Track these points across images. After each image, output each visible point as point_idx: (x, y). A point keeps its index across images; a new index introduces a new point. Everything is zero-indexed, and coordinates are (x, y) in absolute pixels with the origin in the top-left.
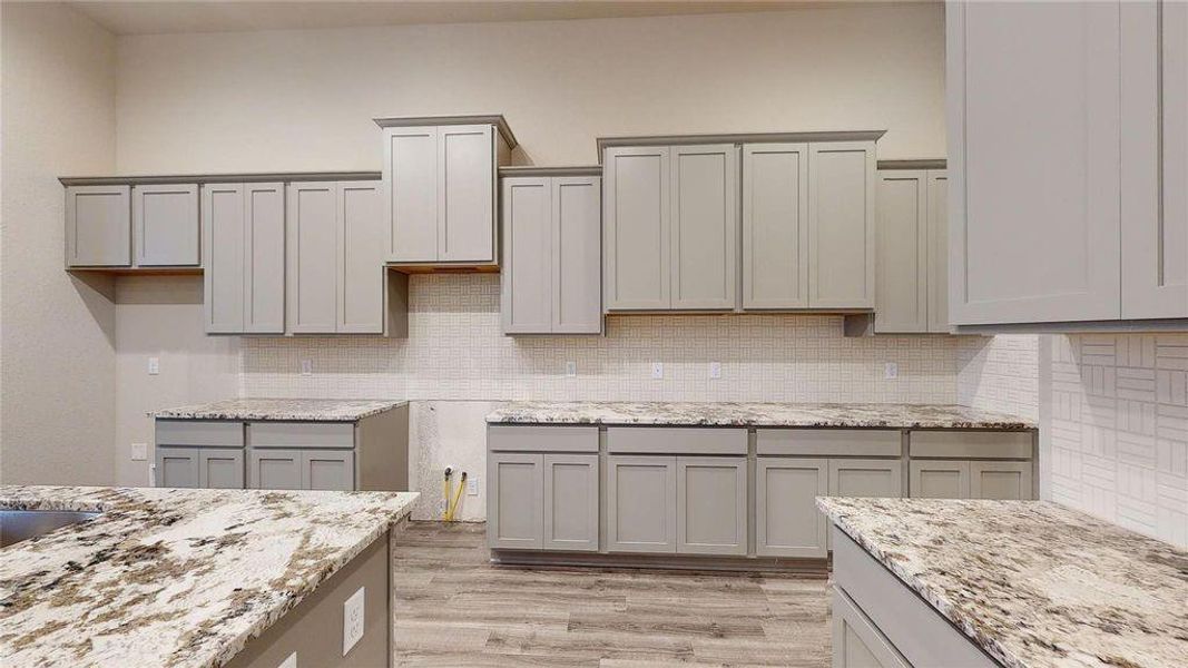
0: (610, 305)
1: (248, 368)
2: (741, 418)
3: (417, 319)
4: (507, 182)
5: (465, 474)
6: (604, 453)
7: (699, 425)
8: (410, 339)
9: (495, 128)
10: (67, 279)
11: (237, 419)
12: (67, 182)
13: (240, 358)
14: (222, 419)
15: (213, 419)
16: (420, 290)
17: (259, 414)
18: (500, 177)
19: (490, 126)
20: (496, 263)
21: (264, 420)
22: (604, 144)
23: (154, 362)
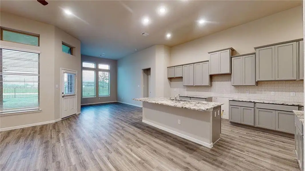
0: (257, 80)
1: (187, 91)
2: (297, 104)
3: (214, 83)
4: (233, 59)
5: (223, 110)
6: (255, 108)
7: (282, 104)
8: (212, 86)
9: (230, 50)
10: (167, 79)
11: (189, 97)
12: (168, 68)
13: (186, 89)
14: (187, 97)
15: (186, 97)
16: (214, 78)
17: (192, 97)
18: (231, 58)
19: (229, 50)
20: (230, 73)
21: (193, 97)
22: (256, 48)
23: (175, 89)
